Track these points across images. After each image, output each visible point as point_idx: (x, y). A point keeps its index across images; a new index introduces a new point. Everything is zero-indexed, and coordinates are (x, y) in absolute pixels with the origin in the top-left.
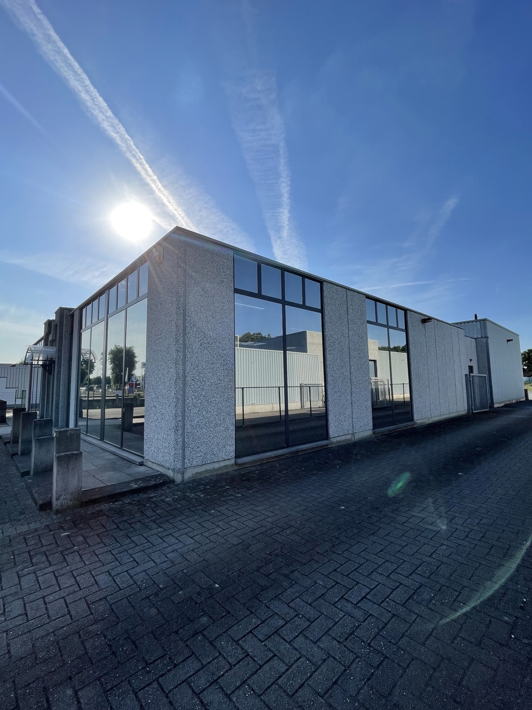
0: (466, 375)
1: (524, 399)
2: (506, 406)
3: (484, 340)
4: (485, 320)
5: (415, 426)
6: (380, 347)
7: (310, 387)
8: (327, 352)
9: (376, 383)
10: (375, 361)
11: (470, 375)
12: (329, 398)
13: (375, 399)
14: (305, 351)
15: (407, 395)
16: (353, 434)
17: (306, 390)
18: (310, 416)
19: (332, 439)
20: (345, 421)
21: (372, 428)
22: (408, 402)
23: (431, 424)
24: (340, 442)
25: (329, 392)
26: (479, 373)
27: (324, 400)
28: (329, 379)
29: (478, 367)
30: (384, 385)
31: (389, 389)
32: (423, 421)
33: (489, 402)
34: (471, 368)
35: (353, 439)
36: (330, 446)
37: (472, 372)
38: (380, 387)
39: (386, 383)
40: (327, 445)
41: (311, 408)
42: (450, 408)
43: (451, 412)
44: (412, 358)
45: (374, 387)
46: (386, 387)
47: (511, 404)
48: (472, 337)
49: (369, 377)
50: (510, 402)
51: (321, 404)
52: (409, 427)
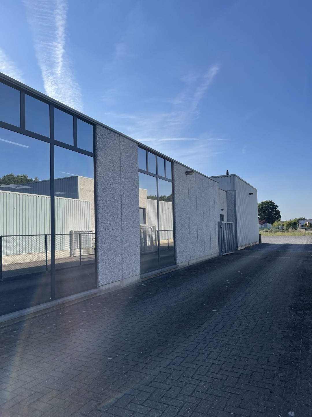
0: (218, 223)
1: (258, 243)
2: (246, 249)
3: (233, 193)
4: (234, 176)
5: (177, 269)
6: (149, 195)
7: (80, 234)
8: (99, 198)
9: (144, 229)
10: (144, 209)
11: (221, 222)
12: (100, 245)
13: (143, 244)
14: (76, 197)
15: (171, 240)
16: (122, 281)
17: (76, 238)
18: (79, 265)
19: (101, 288)
20: (114, 268)
21: (140, 273)
22: (171, 247)
23: (190, 266)
24: (109, 289)
25: (99, 239)
26: (228, 221)
27: (94, 247)
28: (100, 226)
29: (228, 215)
30: (152, 231)
31: (156, 235)
32: (184, 264)
33: (235, 245)
34: (222, 216)
35: (122, 285)
36: (99, 295)
37: (223, 220)
38: (147, 233)
39: (153, 229)
40: (96, 294)
41: (80, 256)
42: (206, 252)
43: (206, 255)
44: (176, 207)
45: (142, 234)
46: (153, 233)
47: (249, 247)
48: (224, 189)
49: (139, 224)
50: (249, 245)
51: (91, 251)
52: (172, 270)
